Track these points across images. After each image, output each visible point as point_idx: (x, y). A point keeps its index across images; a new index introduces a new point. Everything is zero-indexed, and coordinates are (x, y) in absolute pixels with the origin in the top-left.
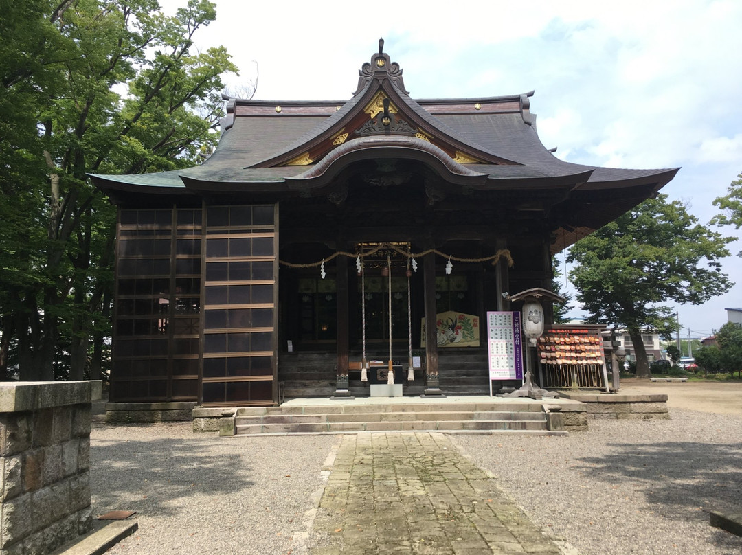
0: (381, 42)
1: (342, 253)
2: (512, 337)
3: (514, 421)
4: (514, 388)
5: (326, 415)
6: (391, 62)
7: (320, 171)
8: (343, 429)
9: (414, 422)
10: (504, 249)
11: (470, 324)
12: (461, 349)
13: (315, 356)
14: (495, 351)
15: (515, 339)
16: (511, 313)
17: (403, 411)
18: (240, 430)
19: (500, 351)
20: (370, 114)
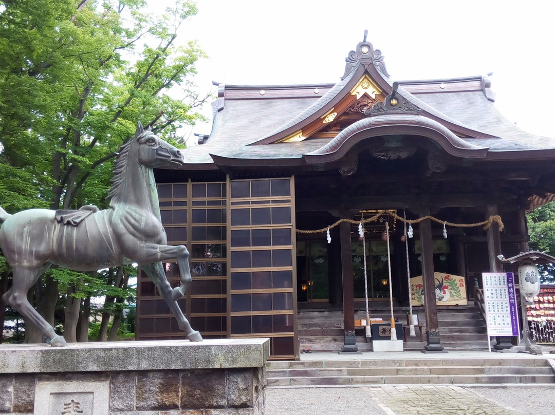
0: (366, 32)
1: (345, 220)
2: (507, 296)
3: (523, 375)
4: (510, 344)
5: (346, 368)
6: (374, 50)
7: (334, 147)
8: (364, 382)
9: (429, 376)
10: (496, 215)
11: (457, 284)
12: (450, 308)
13: (315, 314)
14: (492, 309)
15: (510, 298)
16: (504, 274)
17: (416, 365)
18: (271, 383)
19: (496, 310)
20: (356, 95)
